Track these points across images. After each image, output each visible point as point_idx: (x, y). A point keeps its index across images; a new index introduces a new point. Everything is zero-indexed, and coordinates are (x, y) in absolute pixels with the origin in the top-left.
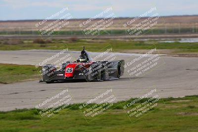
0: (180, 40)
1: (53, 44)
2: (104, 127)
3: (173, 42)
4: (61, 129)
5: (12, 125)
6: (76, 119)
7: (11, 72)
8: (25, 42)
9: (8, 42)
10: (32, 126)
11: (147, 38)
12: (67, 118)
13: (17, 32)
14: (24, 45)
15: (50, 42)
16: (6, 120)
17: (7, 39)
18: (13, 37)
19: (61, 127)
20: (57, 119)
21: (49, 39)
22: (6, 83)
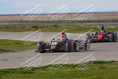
1: (43, 28)
3: (114, 27)
5: (19, 77)
6: (57, 74)
7: (18, 45)
8: (26, 27)
9: (16, 27)
10: (31, 78)
11: (99, 25)
13: (21, 21)
14: (26, 29)
15: (41, 27)
16: (16, 74)
17: (15, 25)
18: (19, 24)
20: (45, 73)
21: (41, 25)
22: (15, 52)
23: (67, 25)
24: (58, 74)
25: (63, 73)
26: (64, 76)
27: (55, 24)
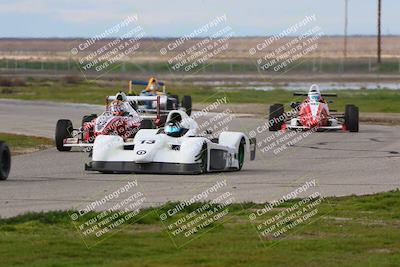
0: (286, 85)
1: (29, 89)
2: (108, 260)
3: (272, 88)
4: (17, 263)
6: (51, 244)
11: (220, 80)
12: (32, 240)
15: (22, 84)
19: (17, 259)
20: (11, 242)
21: (22, 77)
23: (111, 80)
24: (53, 247)
25: (75, 242)
26: (76, 253)
27: (70, 75)
